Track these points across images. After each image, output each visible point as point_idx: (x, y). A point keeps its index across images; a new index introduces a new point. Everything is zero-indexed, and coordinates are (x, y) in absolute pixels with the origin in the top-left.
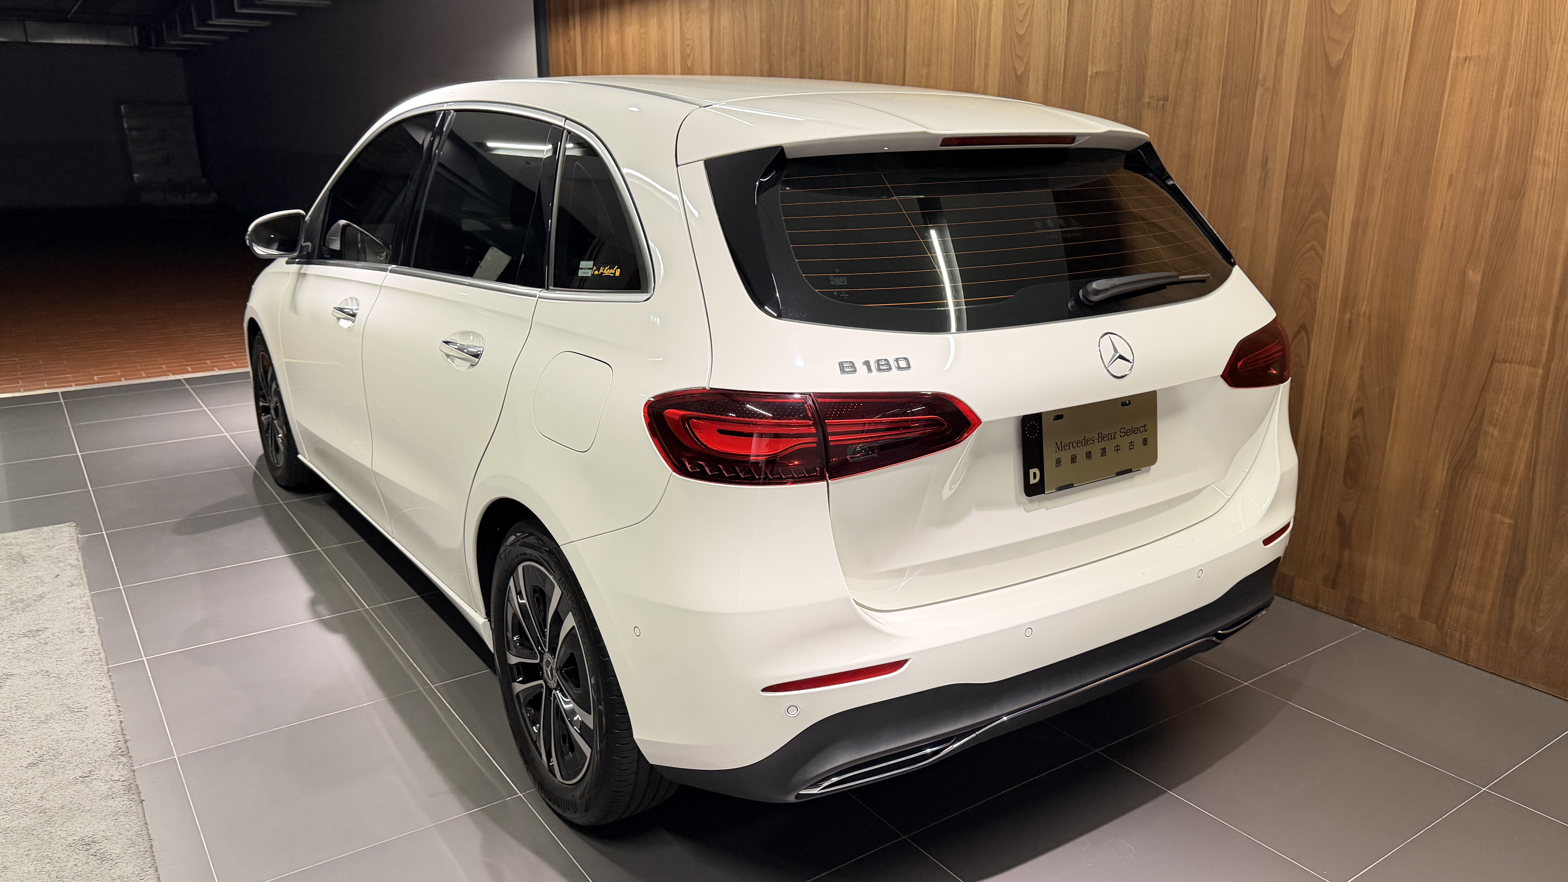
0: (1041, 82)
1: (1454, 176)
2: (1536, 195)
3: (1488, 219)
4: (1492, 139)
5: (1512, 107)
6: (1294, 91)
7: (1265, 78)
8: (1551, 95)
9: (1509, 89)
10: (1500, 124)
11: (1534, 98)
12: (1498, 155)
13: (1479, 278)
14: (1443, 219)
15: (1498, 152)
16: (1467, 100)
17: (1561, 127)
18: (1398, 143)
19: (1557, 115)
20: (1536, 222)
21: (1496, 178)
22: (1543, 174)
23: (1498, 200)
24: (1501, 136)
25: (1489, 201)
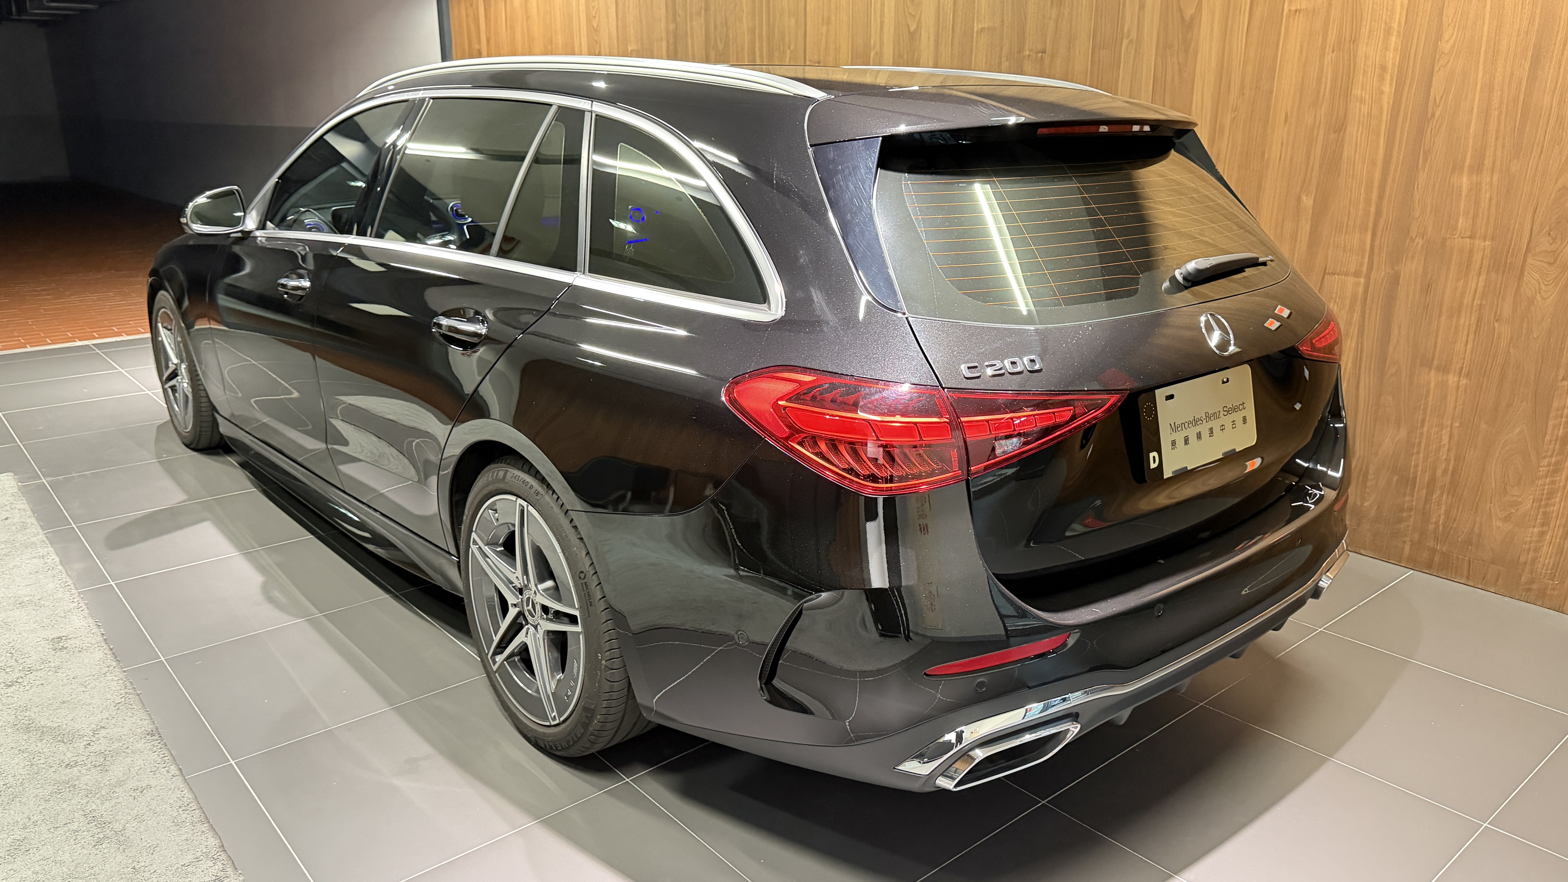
0: (932, 38)
1: (1289, 115)
2: (1356, 129)
3: (1318, 151)
4: (1319, 81)
5: (1335, 52)
6: (1154, 43)
7: (1129, 31)
8: (1366, 41)
9: (1332, 36)
10: (1325, 69)
11: (1352, 44)
12: (1324, 96)
13: (1311, 203)
14: (1281, 152)
15: (1324, 92)
16: (1298, 48)
17: (1375, 69)
18: (1242, 87)
19: (1371, 59)
20: (1356, 152)
21: (1323, 114)
22: (1360, 110)
23: (1325, 135)
24: (1326, 79)
25: (1317, 135)
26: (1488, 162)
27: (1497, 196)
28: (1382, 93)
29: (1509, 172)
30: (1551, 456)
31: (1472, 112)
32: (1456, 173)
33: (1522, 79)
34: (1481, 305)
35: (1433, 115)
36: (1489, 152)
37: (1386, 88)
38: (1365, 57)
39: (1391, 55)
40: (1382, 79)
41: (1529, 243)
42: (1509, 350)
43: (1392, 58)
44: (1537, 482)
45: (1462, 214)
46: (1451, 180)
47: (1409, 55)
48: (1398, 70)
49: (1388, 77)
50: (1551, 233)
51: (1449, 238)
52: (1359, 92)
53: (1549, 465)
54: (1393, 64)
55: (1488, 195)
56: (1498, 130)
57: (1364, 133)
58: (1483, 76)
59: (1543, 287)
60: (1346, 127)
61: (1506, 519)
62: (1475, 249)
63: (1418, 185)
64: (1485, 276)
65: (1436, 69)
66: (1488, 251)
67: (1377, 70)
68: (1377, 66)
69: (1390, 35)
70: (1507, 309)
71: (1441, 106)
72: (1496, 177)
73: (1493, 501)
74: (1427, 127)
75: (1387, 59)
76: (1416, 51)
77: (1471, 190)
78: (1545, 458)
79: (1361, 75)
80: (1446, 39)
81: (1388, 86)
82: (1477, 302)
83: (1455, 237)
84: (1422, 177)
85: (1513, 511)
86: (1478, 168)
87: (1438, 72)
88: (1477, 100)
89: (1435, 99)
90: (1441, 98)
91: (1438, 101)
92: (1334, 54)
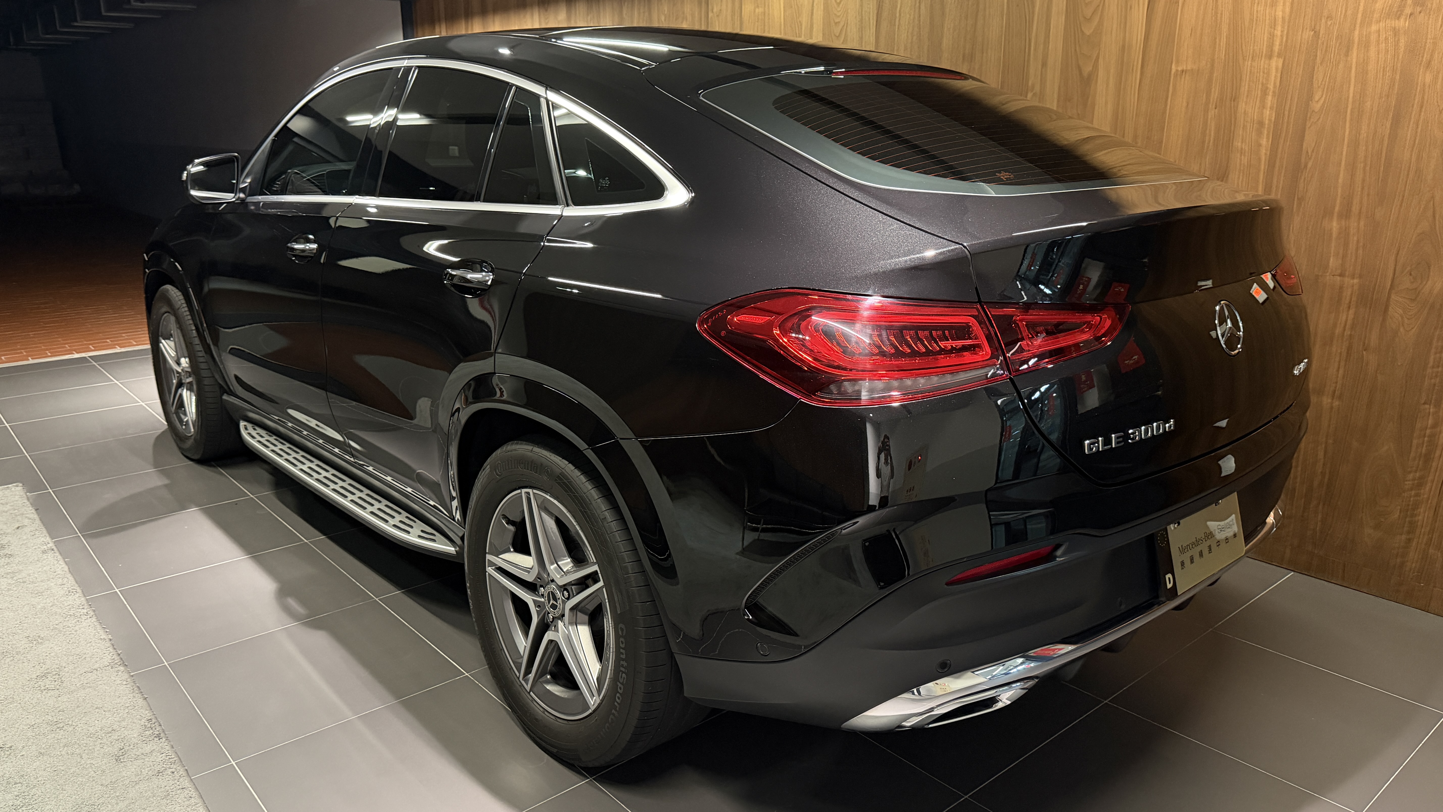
2: (1237, 177)
4: (1204, 134)
5: (1218, 109)
6: (1056, 96)
8: (1245, 100)
9: (1215, 94)
10: (1209, 122)
11: (1232, 102)
12: (1208, 147)
15: (1209, 144)
16: (1185, 104)
17: (1253, 124)
19: (1250, 115)
21: (1207, 162)
22: (1241, 160)
24: (1210, 132)
26: (1355, 209)
27: (1364, 239)
28: (1260, 145)
29: (1374, 218)
30: (1416, 472)
31: (1340, 163)
32: (1327, 218)
33: (1384, 136)
34: (1351, 335)
35: (1306, 166)
36: (1356, 201)
37: (1264, 142)
38: (1245, 114)
39: (1268, 112)
40: (1259, 133)
41: (1393, 281)
42: (1376, 375)
43: (1268, 115)
44: (1403, 494)
45: (1332, 254)
46: (1323, 224)
47: (1284, 112)
48: (1274, 125)
49: (1266, 132)
50: (1412, 273)
51: (1321, 276)
52: (1239, 144)
53: (1414, 480)
54: (1270, 120)
55: (1355, 238)
56: (1364, 181)
57: (1245, 179)
58: (1349, 132)
59: (1406, 320)
61: (1376, 527)
62: (1345, 286)
63: (1293, 228)
64: (1354, 310)
65: (1308, 124)
66: (1356, 288)
67: (1255, 125)
68: (1255, 122)
69: (1266, 94)
70: (1374, 339)
71: (1313, 158)
72: (1362, 223)
73: (1364, 511)
74: (1301, 177)
75: (1264, 116)
76: (1290, 108)
77: (1340, 233)
78: (1410, 472)
79: (1241, 129)
80: (1316, 100)
81: (1265, 140)
82: (1347, 332)
83: (1328, 274)
84: (1297, 221)
85: (1383, 520)
86: (1346, 214)
87: (1309, 128)
88: (1344, 153)
89: (1307, 152)
90: (1313, 151)
91: (1310, 154)
92: (1216, 110)
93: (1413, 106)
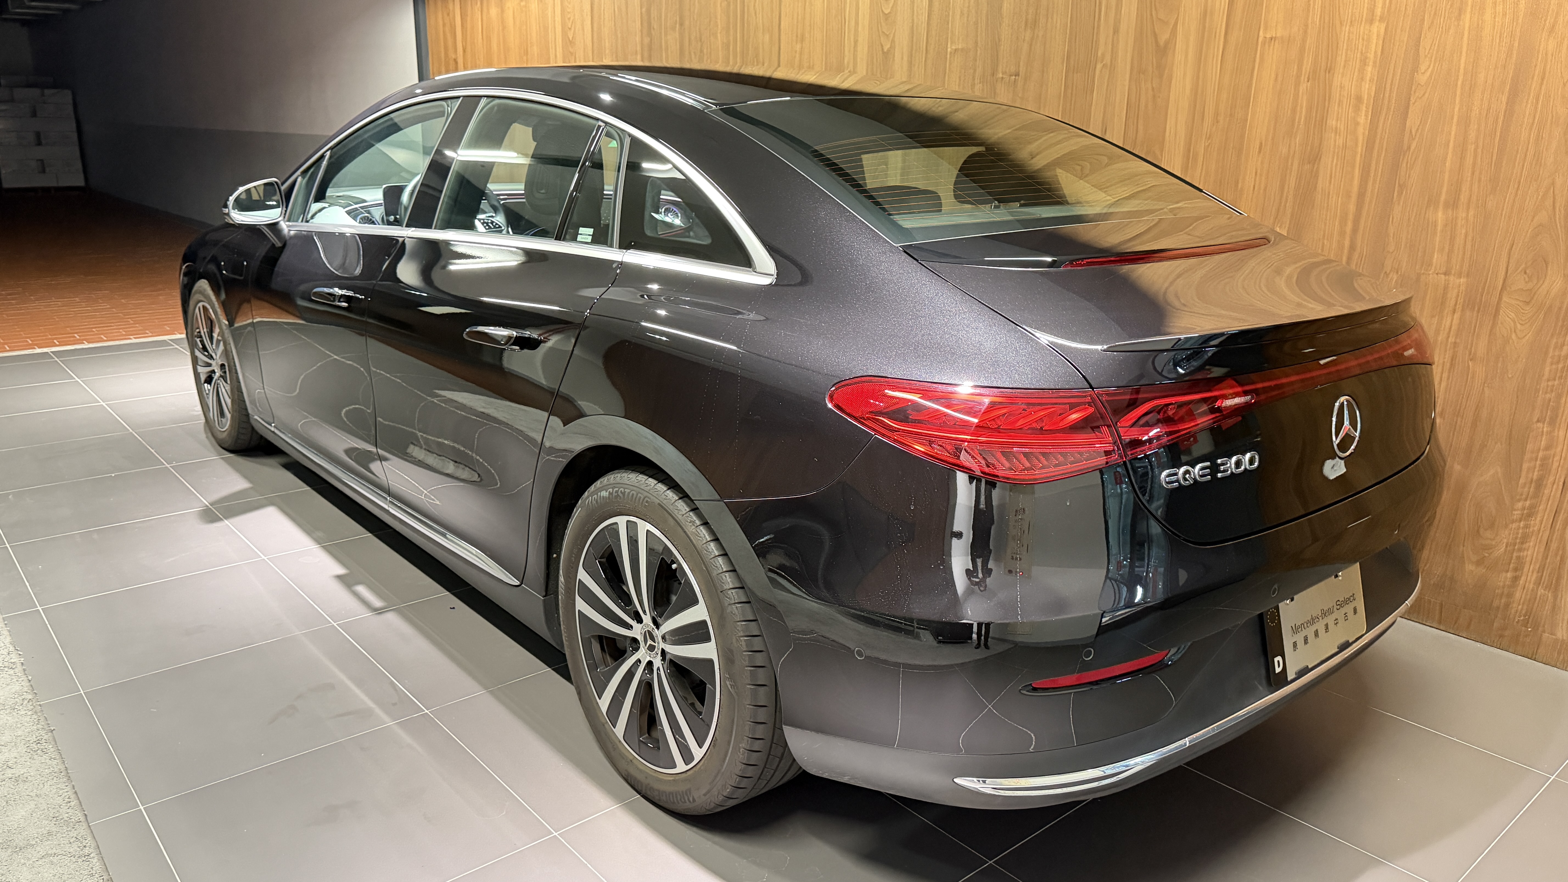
0: (905, 58)
1: (1263, 144)
2: (1330, 159)
3: (1292, 182)
4: (1294, 110)
6: (1128, 67)
7: (1103, 55)
8: (1341, 70)
9: (1307, 66)
10: (1300, 98)
11: (1327, 74)
12: (1298, 126)
14: (1255, 182)
15: (1299, 122)
16: (1273, 76)
17: (1350, 99)
18: (1217, 114)
19: (1347, 89)
20: (1330, 183)
21: (1297, 144)
22: (1335, 141)
23: (1299, 165)
24: (1301, 108)
25: (1292, 165)
26: (1464, 198)
27: (1473, 232)
28: (1357, 124)
29: (1485, 207)
30: (1526, 500)
31: (1448, 145)
32: (1432, 208)
33: (1499, 112)
34: (1455, 343)
35: (1409, 148)
36: (1465, 188)
37: (1362, 120)
38: (1341, 87)
39: (1367, 86)
40: (1357, 109)
41: (1505, 280)
42: (1483, 389)
43: (1368, 89)
44: (1511, 525)
45: (1437, 249)
46: (1427, 215)
47: (1385, 85)
48: (1374, 101)
49: (1364, 109)
50: (1528, 272)
51: (1423, 274)
52: (1334, 123)
53: (1524, 508)
54: (1369, 94)
55: (1464, 231)
56: (1474, 164)
57: (1339, 163)
58: (1459, 109)
59: (1519, 326)
60: (1321, 157)
61: (1479, 563)
62: (1451, 285)
63: (1393, 218)
64: (1459, 313)
65: (1412, 100)
66: (1463, 288)
67: (1352, 100)
68: (1352, 96)
69: (1365, 65)
70: (1481, 347)
71: (1417, 139)
72: (1471, 213)
73: (1466, 544)
74: (1403, 160)
75: (1363, 89)
76: (1392, 81)
77: (1446, 225)
78: (1519, 500)
79: (1337, 105)
80: (1423, 71)
81: (1363, 117)
82: (1451, 340)
83: (1430, 273)
84: (1397, 210)
85: (1486, 555)
86: (1453, 204)
87: (1414, 104)
88: (1453, 133)
89: (1411, 131)
90: (1418, 129)
91: (1414, 133)
92: (1309, 83)
93: (1533, 78)
